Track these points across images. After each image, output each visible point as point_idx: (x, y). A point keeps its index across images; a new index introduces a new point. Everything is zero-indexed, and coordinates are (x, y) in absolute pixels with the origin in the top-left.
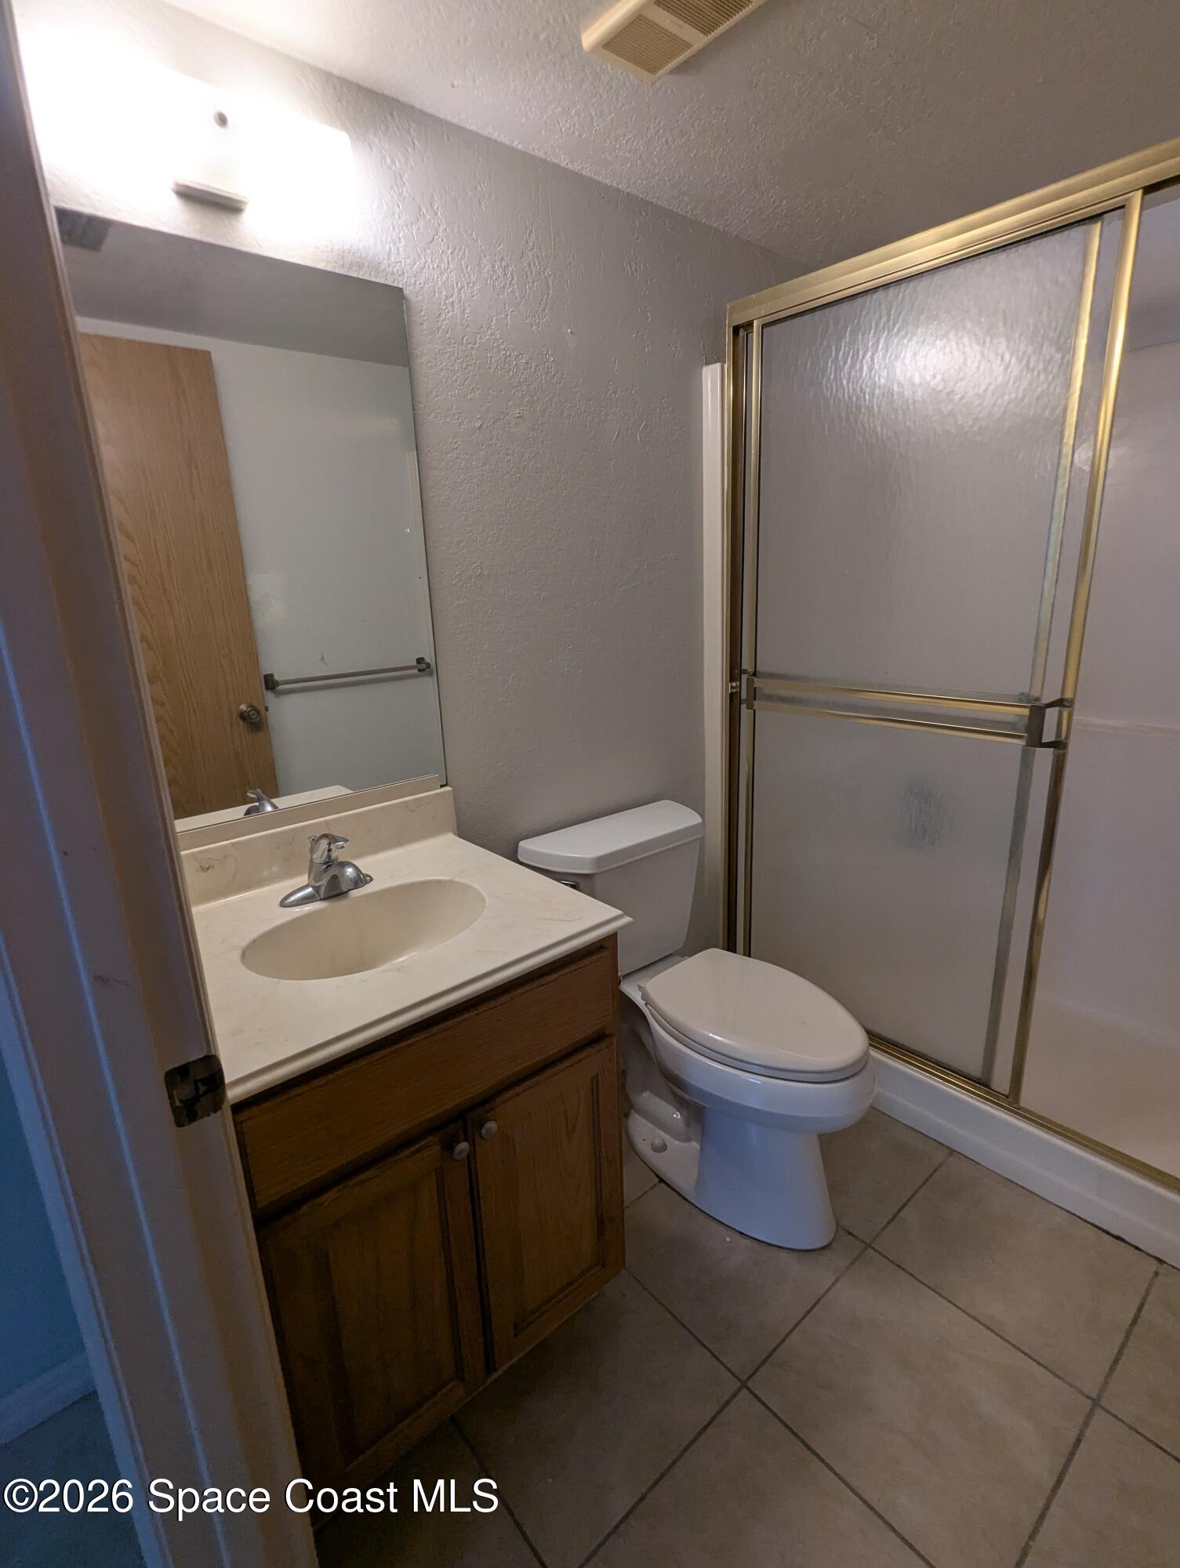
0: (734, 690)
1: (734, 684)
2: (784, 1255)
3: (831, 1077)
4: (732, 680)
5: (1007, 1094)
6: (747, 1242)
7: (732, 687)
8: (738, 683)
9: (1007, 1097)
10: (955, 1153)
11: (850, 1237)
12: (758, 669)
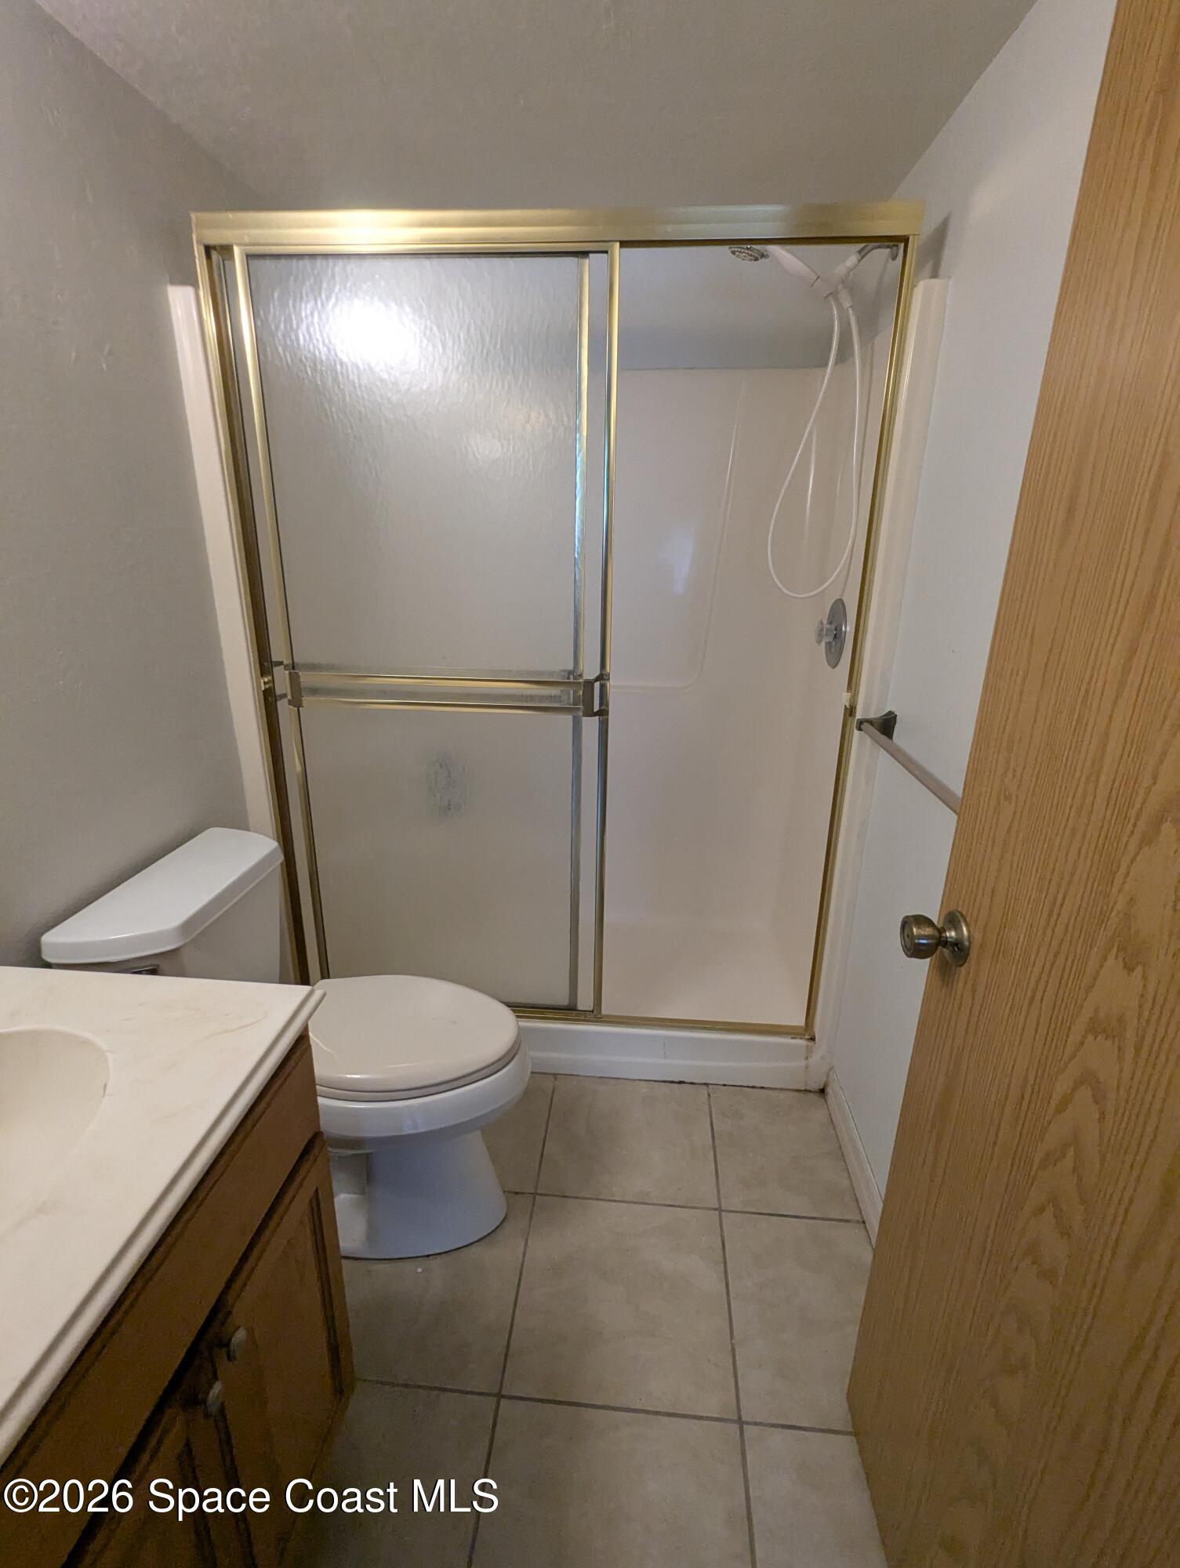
0: (267, 686)
1: (266, 680)
2: (473, 1249)
3: (500, 1064)
4: (262, 675)
5: (591, 1009)
6: (439, 1260)
7: (265, 683)
8: (270, 678)
9: (593, 1011)
10: (558, 1076)
11: (519, 1195)
12: (295, 660)
